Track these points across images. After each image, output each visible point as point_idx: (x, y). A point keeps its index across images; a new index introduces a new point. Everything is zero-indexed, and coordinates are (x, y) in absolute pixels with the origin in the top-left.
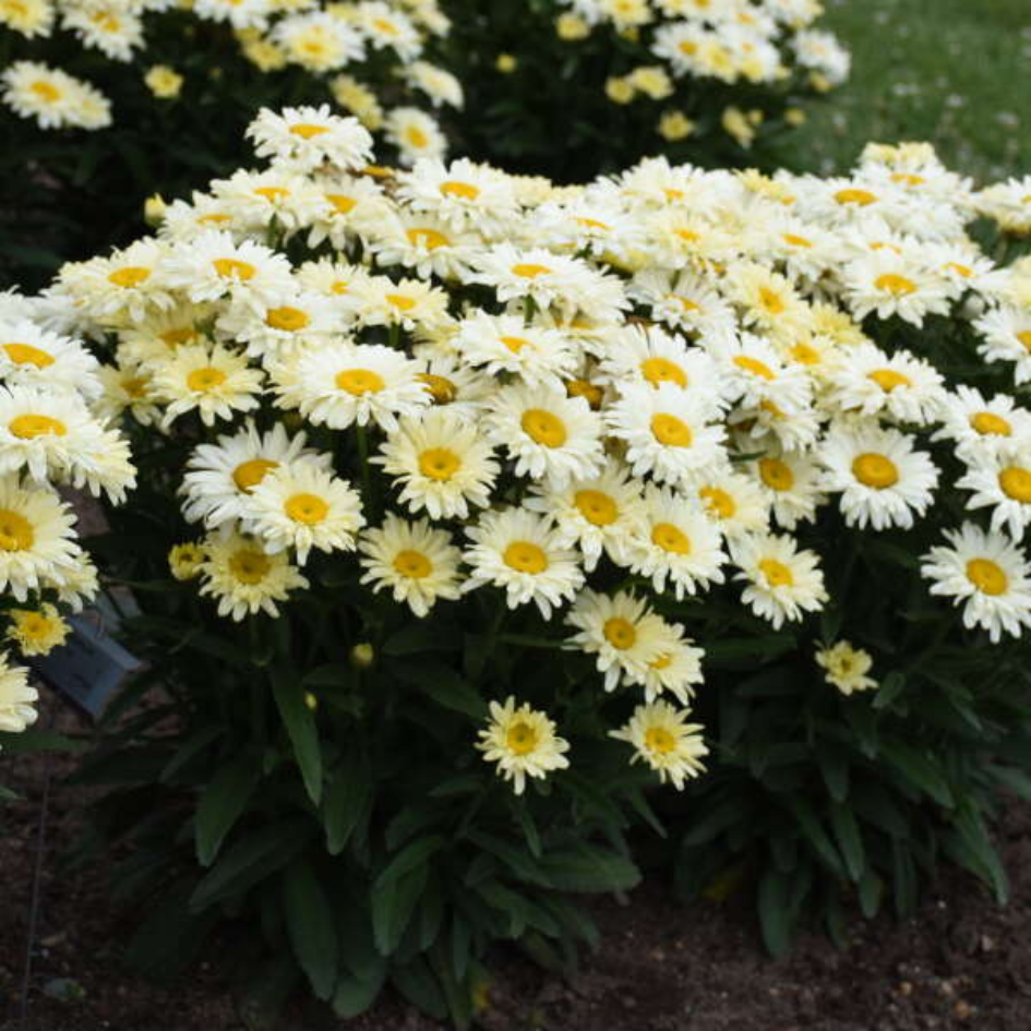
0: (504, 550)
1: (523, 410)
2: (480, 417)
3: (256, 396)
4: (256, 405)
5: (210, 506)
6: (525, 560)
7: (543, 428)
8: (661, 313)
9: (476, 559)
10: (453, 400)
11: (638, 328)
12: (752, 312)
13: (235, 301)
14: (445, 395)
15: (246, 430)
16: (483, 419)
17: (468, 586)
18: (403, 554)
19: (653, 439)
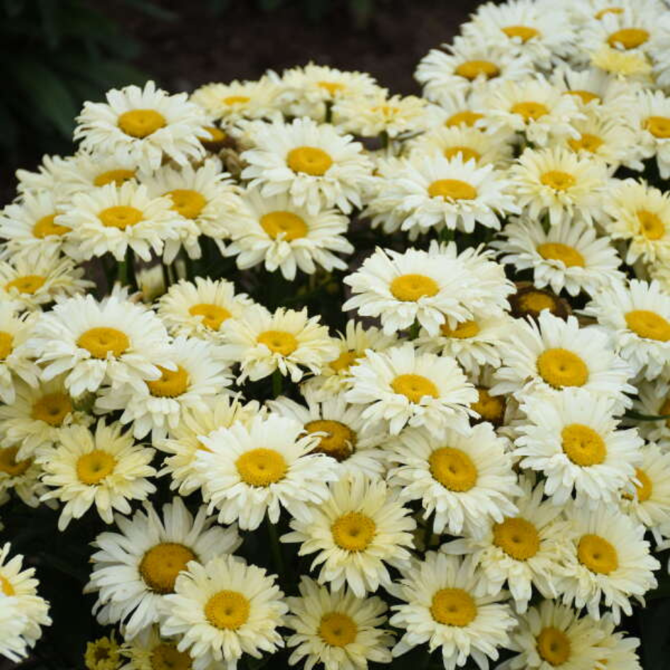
0: (430, 604)
1: (429, 452)
2: (387, 470)
3: (152, 480)
4: (152, 489)
5: (123, 611)
6: (452, 609)
7: (452, 469)
8: (543, 278)
9: (404, 622)
10: (354, 450)
11: (527, 320)
12: (633, 246)
13: (115, 386)
14: (346, 449)
15: (146, 513)
16: (390, 474)
17: (399, 650)
18: (325, 619)
19: (568, 461)
